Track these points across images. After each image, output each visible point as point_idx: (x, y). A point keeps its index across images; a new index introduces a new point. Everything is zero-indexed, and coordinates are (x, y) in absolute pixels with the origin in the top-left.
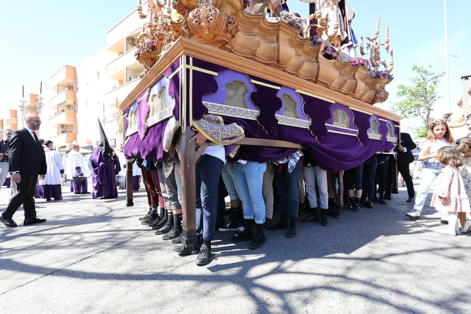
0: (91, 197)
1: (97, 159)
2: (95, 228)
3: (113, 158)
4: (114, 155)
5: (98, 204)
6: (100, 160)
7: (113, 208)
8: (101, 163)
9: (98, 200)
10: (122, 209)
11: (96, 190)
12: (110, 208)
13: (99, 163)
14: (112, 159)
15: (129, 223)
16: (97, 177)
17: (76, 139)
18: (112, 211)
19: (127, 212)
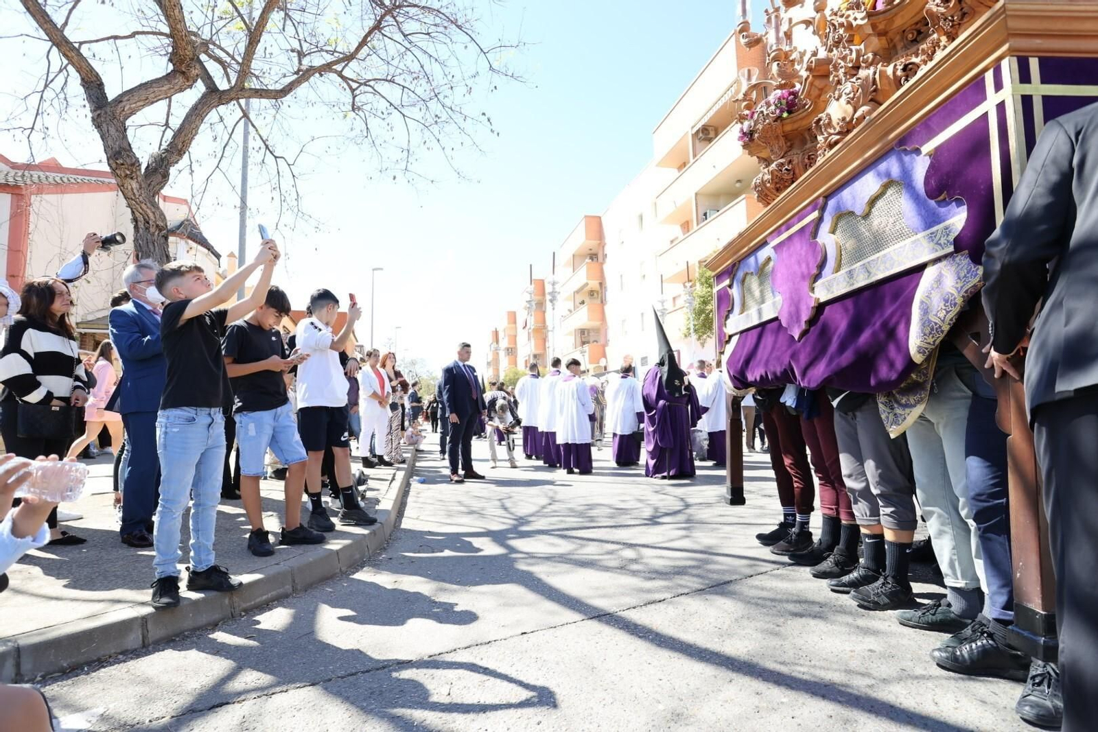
0: (643, 472)
1: (654, 394)
2: (660, 539)
3: (685, 390)
4: (686, 383)
5: (658, 488)
6: (660, 395)
7: (691, 501)
8: (661, 402)
9: (656, 481)
10: (709, 505)
11: (652, 459)
12: (682, 499)
13: (657, 401)
14: (684, 393)
15: (730, 538)
16: (654, 432)
17: (604, 356)
18: (687, 506)
19: (722, 513)
